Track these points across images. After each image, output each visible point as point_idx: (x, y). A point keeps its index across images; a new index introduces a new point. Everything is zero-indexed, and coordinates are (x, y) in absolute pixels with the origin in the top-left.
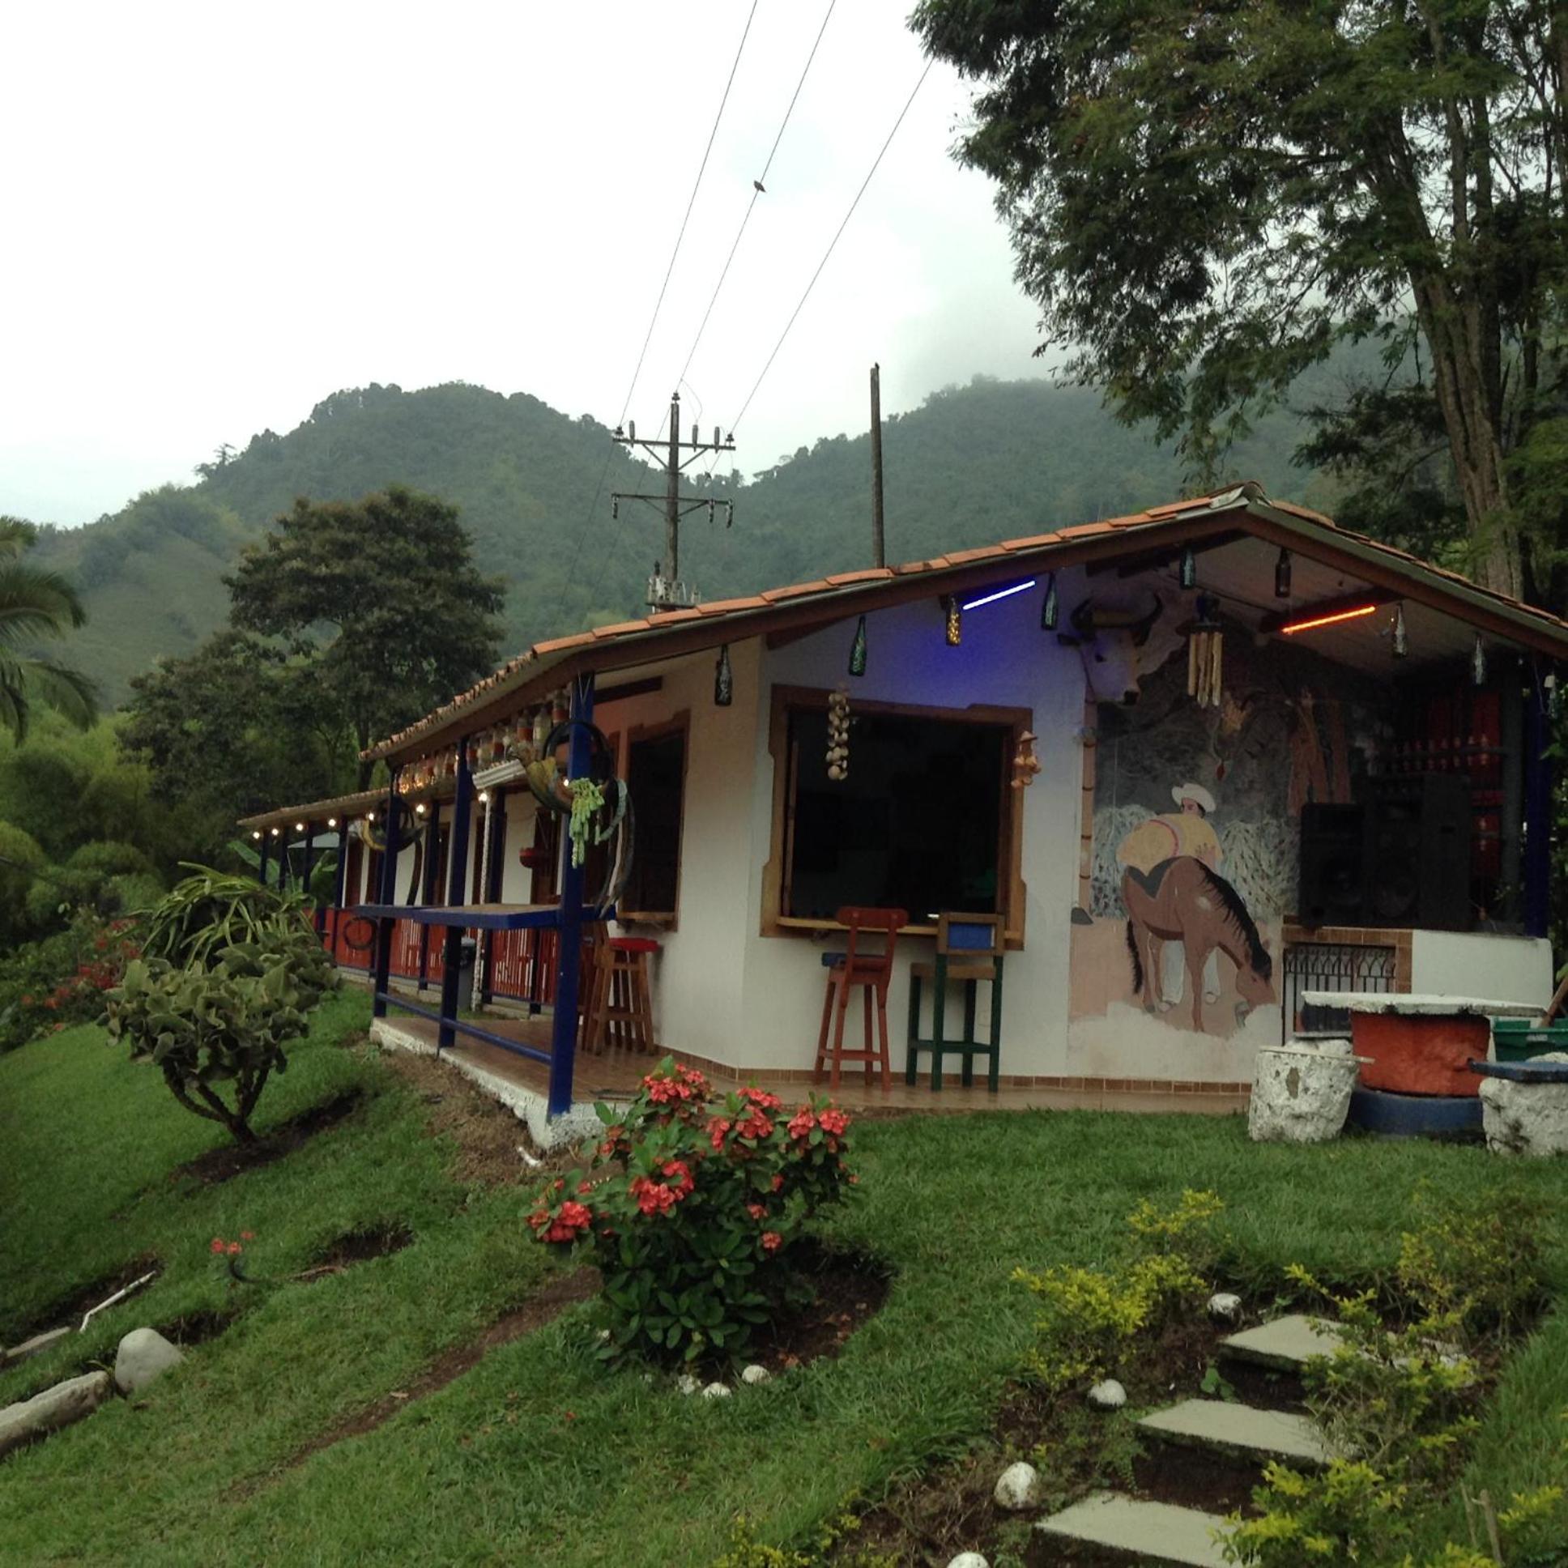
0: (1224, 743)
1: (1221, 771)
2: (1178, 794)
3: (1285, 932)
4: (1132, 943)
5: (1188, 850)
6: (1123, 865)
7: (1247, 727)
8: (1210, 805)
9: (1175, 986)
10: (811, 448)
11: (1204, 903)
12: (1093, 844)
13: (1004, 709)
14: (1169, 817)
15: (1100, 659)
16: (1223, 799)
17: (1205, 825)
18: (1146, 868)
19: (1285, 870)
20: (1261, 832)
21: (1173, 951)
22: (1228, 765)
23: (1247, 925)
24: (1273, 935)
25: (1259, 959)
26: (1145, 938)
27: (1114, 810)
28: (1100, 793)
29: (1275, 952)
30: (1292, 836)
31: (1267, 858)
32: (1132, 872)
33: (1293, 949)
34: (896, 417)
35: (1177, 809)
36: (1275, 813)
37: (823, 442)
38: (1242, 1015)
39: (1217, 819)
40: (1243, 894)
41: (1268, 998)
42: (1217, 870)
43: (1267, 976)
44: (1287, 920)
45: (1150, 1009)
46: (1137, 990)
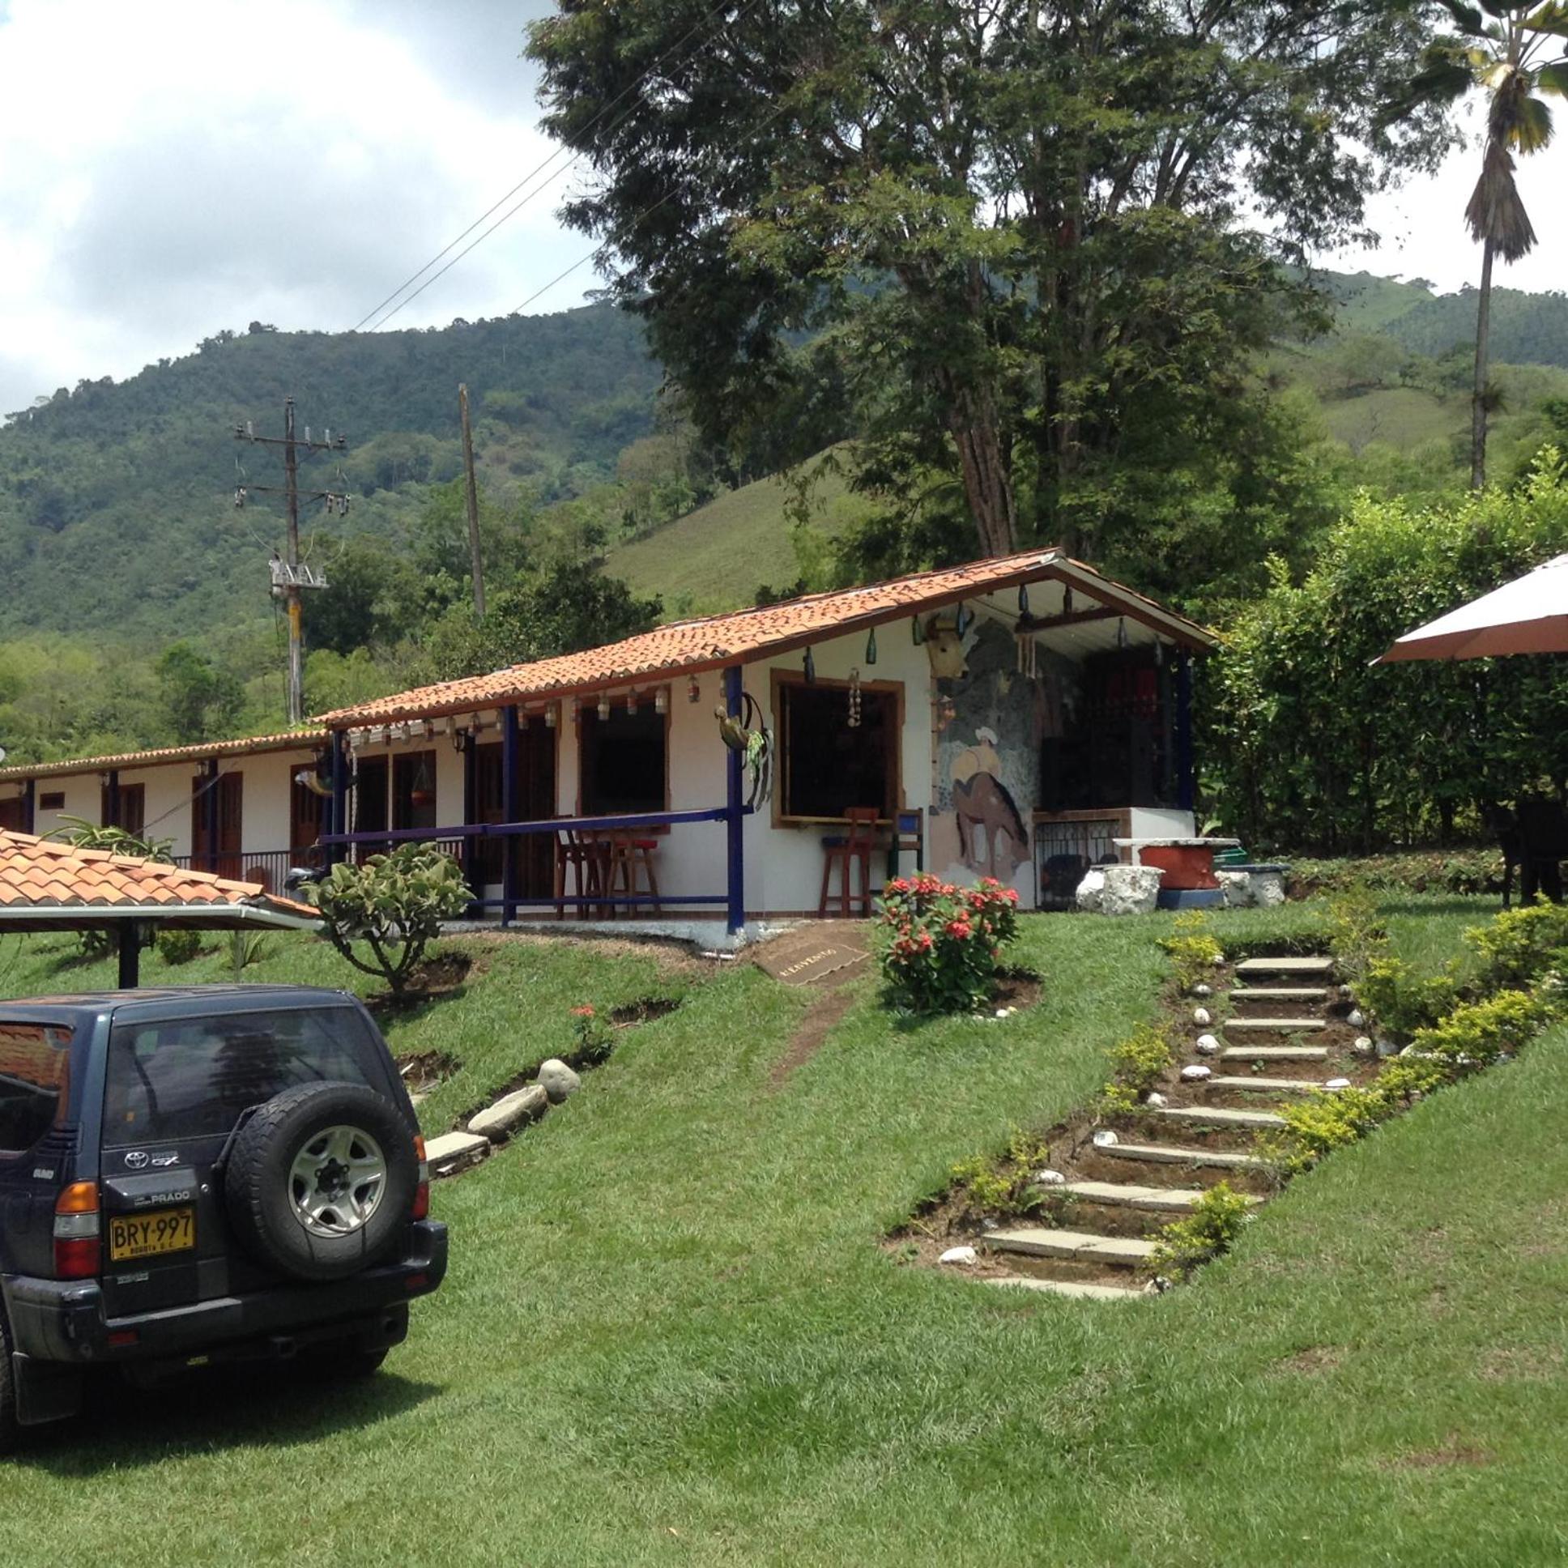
0: (1000, 701)
1: (999, 719)
2: (979, 733)
3: (1034, 817)
4: (959, 825)
5: (985, 769)
6: (953, 778)
7: (1011, 690)
8: (995, 741)
9: (981, 853)
10: (71, 390)
11: (994, 800)
12: (938, 766)
13: (892, 683)
14: (974, 748)
15: (944, 650)
16: (1001, 736)
17: (993, 751)
18: (964, 780)
19: (1032, 778)
20: (1021, 755)
21: (980, 829)
22: (1003, 715)
23: (1015, 814)
24: (1027, 818)
25: (1021, 834)
26: (966, 822)
27: (947, 744)
28: (939, 736)
29: (1029, 829)
30: (1035, 758)
31: (1024, 771)
32: (958, 782)
33: (1040, 826)
34: (168, 361)
35: (978, 743)
36: (1026, 744)
37: (86, 384)
38: (1014, 867)
39: (997, 748)
40: (1012, 794)
41: (1027, 858)
42: (999, 780)
43: (1026, 843)
44: (1035, 810)
45: (969, 866)
46: (963, 855)
